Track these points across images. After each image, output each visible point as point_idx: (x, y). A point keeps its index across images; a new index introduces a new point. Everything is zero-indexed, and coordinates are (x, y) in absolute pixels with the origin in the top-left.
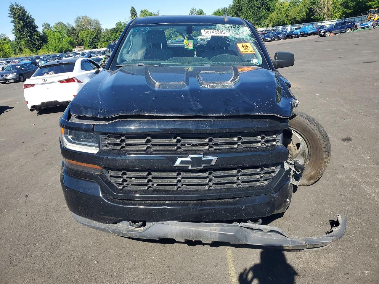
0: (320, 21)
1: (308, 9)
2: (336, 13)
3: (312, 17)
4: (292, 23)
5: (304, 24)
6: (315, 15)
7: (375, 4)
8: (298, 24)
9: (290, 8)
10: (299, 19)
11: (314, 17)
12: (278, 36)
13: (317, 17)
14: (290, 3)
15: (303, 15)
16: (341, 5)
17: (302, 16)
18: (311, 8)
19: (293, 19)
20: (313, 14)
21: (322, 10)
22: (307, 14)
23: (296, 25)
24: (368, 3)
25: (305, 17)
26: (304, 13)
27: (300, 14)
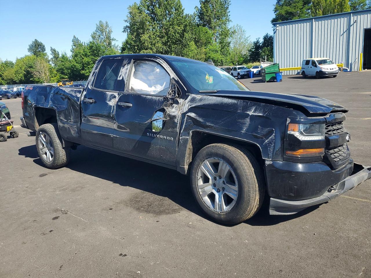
0: (39, 83)
1: (24, 71)
2: (53, 77)
3: (31, 79)
4: (8, 84)
5: (22, 85)
6: (33, 77)
7: (87, 73)
8: (16, 85)
9: (3, 69)
10: (16, 79)
11: (33, 79)
12: (7, 95)
13: (36, 79)
14: (3, 63)
15: (21, 76)
16: (57, 71)
17: (20, 78)
18: (28, 70)
19: (9, 79)
20: (32, 77)
21: (40, 73)
22: (25, 76)
23: (14, 85)
24: (81, 71)
25: (23, 78)
26: (21, 75)
27: (17, 75)
